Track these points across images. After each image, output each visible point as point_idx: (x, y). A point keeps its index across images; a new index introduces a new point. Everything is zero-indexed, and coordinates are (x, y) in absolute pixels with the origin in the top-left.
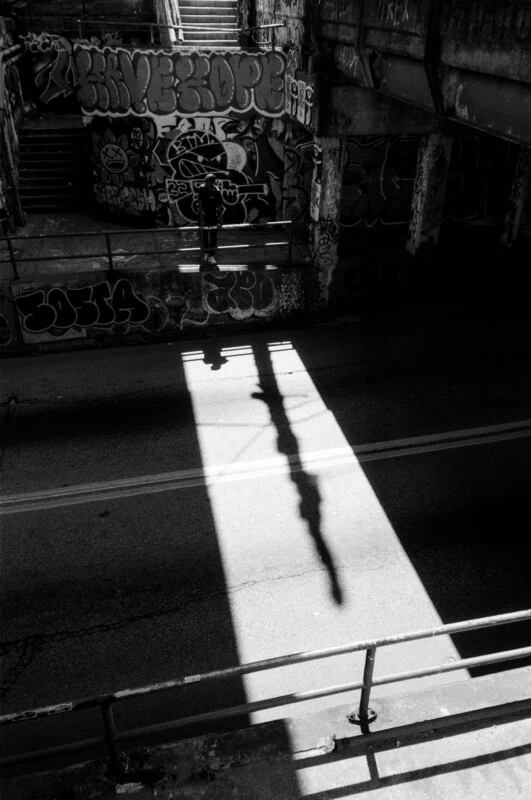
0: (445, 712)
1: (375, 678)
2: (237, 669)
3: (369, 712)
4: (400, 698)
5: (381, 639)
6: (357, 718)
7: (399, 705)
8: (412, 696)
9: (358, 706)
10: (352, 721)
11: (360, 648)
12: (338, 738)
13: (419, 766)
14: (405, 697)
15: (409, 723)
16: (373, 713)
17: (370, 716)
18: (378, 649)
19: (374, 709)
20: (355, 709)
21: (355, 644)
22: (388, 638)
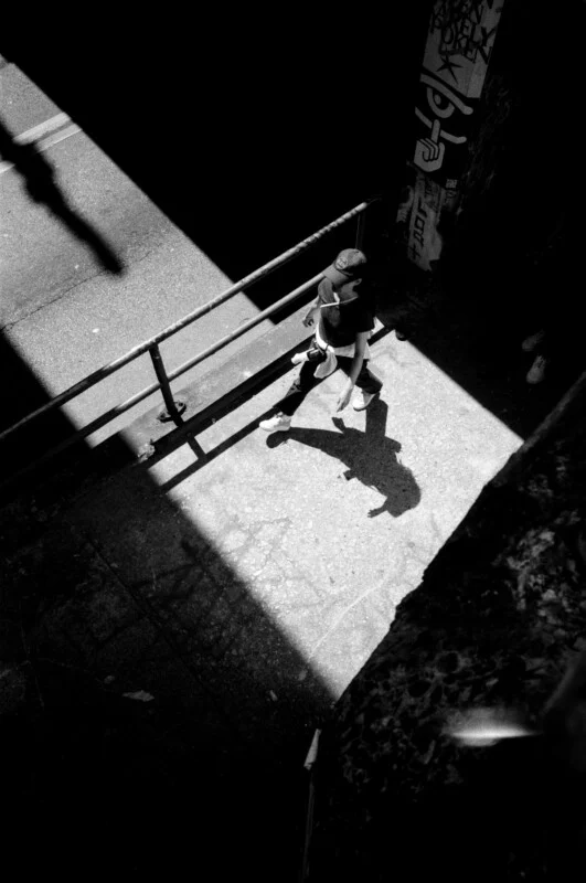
0: (248, 374)
1: (169, 374)
2: (51, 404)
3: (177, 405)
4: (203, 380)
5: (160, 334)
6: (168, 416)
7: (204, 387)
8: (214, 373)
9: (164, 405)
10: (163, 419)
11: (140, 352)
12: (155, 440)
13: (237, 429)
14: (207, 377)
15: (218, 398)
16: (181, 404)
17: (180, 409)
18: (160, 345)
19: (181, 401)
20: (162, 408)
21: (134, 350)
22: (166, 331)
